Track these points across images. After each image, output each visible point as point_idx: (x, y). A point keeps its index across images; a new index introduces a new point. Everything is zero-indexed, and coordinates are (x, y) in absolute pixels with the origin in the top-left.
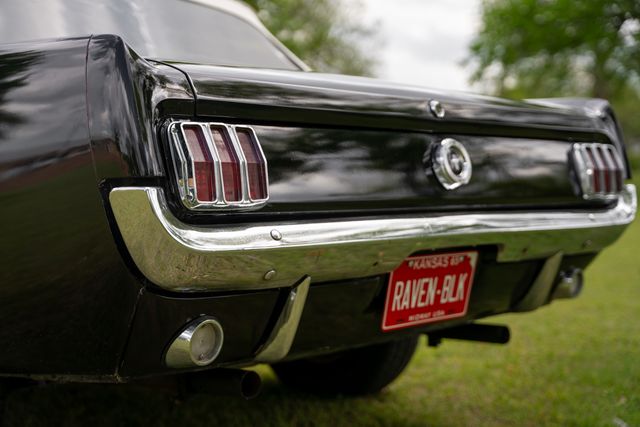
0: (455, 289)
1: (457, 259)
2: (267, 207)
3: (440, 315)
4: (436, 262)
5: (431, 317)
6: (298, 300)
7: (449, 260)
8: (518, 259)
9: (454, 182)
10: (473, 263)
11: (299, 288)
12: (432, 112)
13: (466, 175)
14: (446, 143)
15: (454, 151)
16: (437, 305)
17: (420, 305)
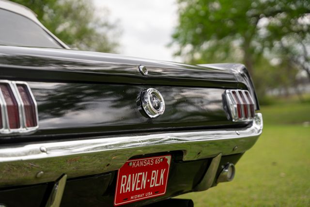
0: (158, 178)
1: (159, 160)
2: (38, 132)
3: (150, 195)
4: (147, 162)
5: (145, 196)
6: (59, 189)
7: (154, 161)
8: (195, 159)
9: (155, 114)
10: (169, 162)
11: (60, 182)
12: (141, 72)
13: (162, 109)
14: (150, 90)
15: (155, 95)
16: (148, 189)
17: (137, 189)
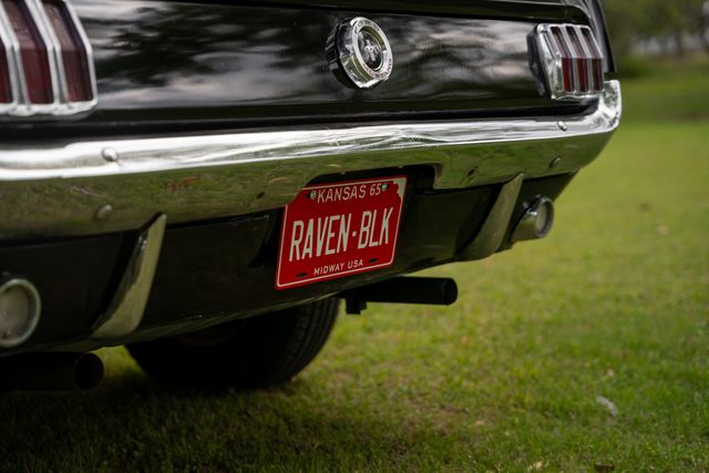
0: (376, 229)
1: (379, 187)
2: (95, 115)
3: (357, 266)
4: (350, 192)
5: (345, 268)
6: (150, 248)
7: (368, 190)
8: (463, 186)
9: (370, 78)
10: (401, 192)
11: (151, 231)
13: (386, 68)
14: (357, 23)
15: (368, 34)
16: (352, 252)
17: (328, 252)
